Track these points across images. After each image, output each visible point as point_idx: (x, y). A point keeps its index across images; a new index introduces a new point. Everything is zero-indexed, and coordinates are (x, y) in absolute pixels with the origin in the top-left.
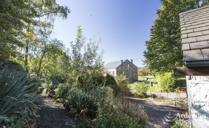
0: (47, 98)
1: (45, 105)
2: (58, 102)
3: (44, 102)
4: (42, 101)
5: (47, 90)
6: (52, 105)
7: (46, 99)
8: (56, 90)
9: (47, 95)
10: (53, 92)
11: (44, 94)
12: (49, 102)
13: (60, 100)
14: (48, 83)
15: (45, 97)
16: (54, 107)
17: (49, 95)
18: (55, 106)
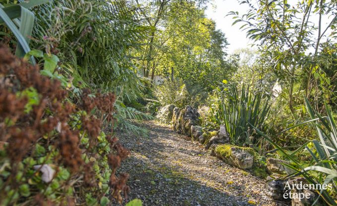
0: (173, 136)
1: (166, 162)
2: (223, 159)
3: (163, 147)
4: (155, 141)
5: (171, 109)
6: (196, 168)
7: (167, 138)
8: (204, 111)
9: (171, 126)
10: (195, 118)
11: (161, 119)
12: (182, 150)
13: (237, 150)
14: (174, 88)
15: (164, 132)
16: (211, 184)
17: (180, 127)
18: (214, 179)
